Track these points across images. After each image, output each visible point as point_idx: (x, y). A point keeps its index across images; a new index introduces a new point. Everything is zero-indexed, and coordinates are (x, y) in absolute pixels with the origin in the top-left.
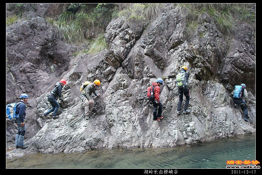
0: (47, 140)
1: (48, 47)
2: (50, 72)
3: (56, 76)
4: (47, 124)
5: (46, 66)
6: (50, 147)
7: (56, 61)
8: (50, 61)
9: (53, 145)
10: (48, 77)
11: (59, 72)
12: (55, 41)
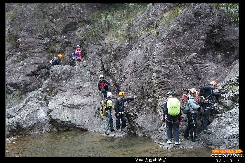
0: (218, 137)
1: (214, 34)
2: (217, 62)
3: (224, 66)
4: (217, 119)
5: (213, 55)
6: (221, 145)
7: (223, 49)
8: (216, 50)
9: (224, 143)
10: (216, 67)
11: (227, 61)
12: (222, 27)
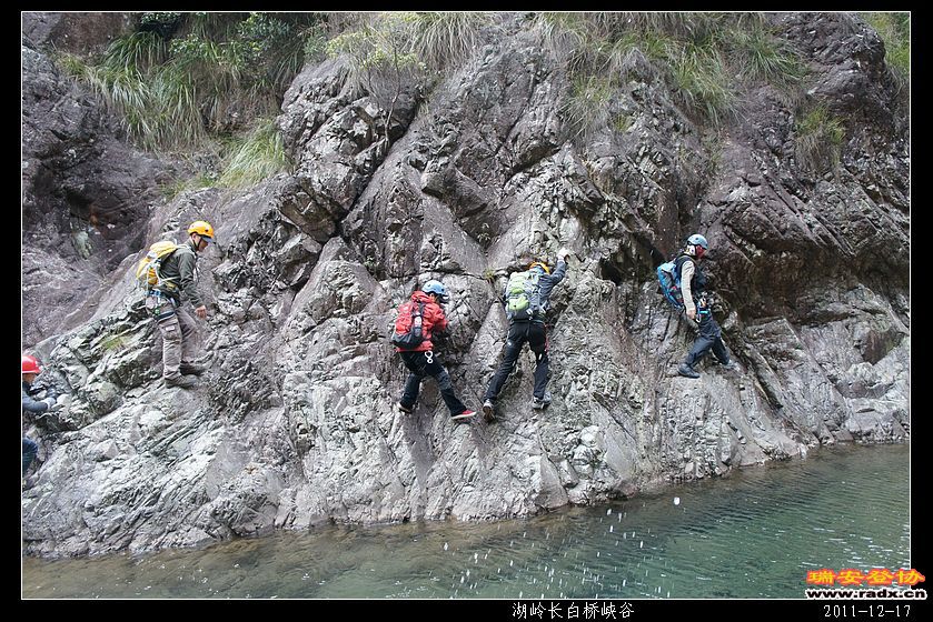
0: (65, 510)
1: (66, 162)
2: (73, 256)
3: (98, 271)
4: (63, 447)
5: (60, 233)
6: (74, 535)
7: (98, 214)
8: (72, 215)
9: (85, 525)
10: (68, 274)
11: (108, 255)
12: (92, 140)
